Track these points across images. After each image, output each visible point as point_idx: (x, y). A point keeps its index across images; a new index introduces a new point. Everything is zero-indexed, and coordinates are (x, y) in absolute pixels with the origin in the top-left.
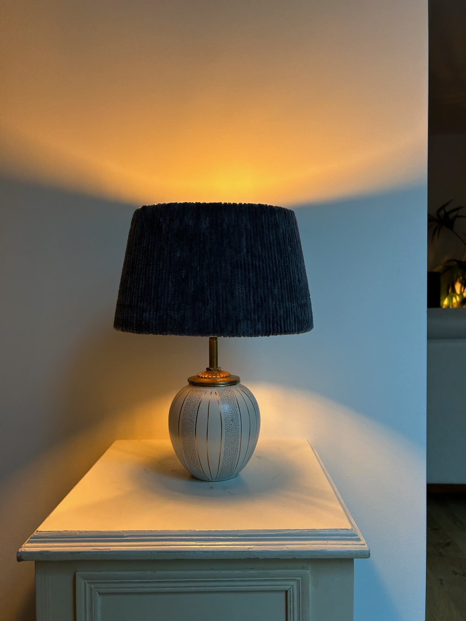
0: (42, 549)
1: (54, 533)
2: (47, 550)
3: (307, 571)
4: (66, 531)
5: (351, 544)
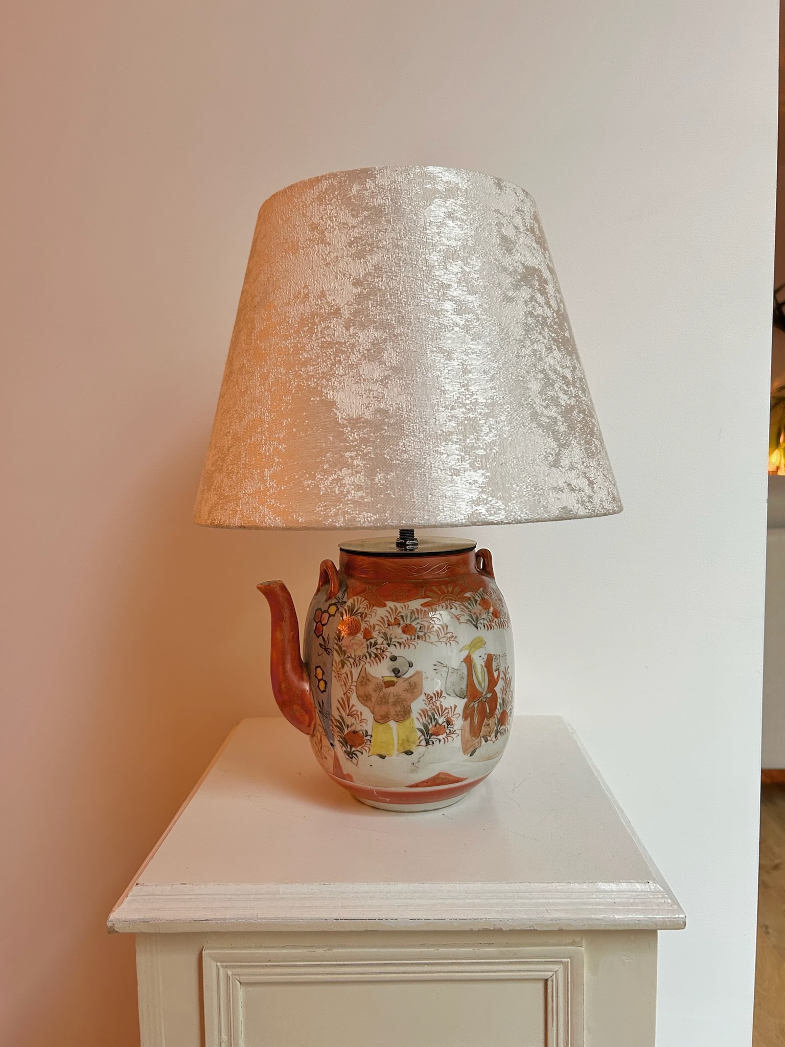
3: (580, 948)
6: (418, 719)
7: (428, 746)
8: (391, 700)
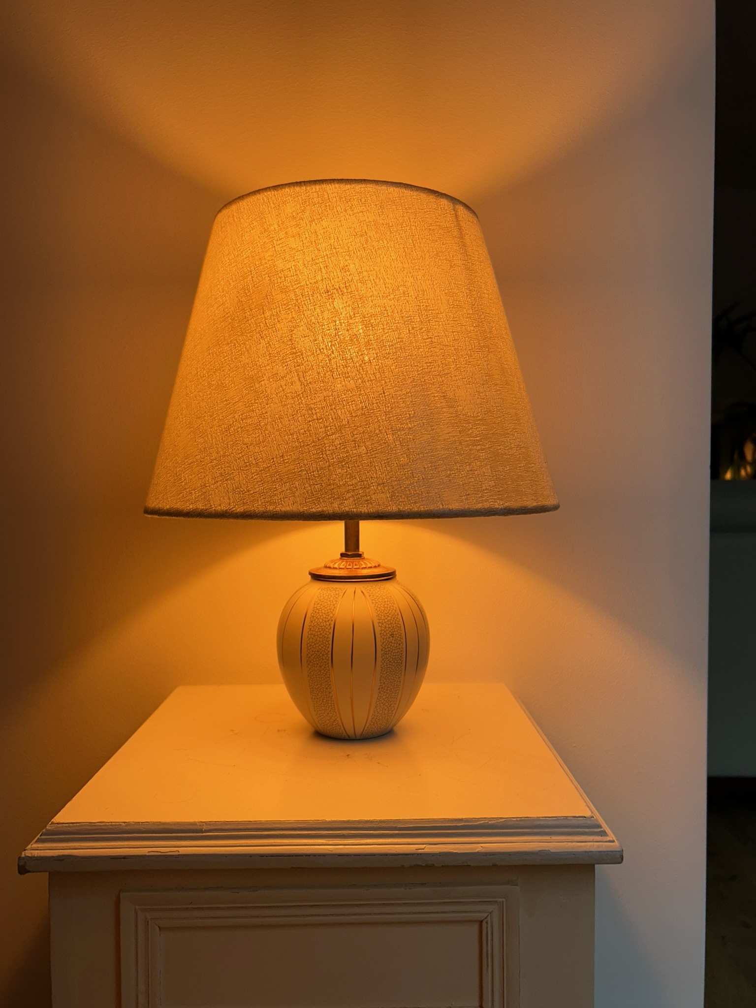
0: (61, 852)
1: (82, 826)
2: (71, 854)
3: (515, 887)
4: (103, 822)
5: (592, 840)
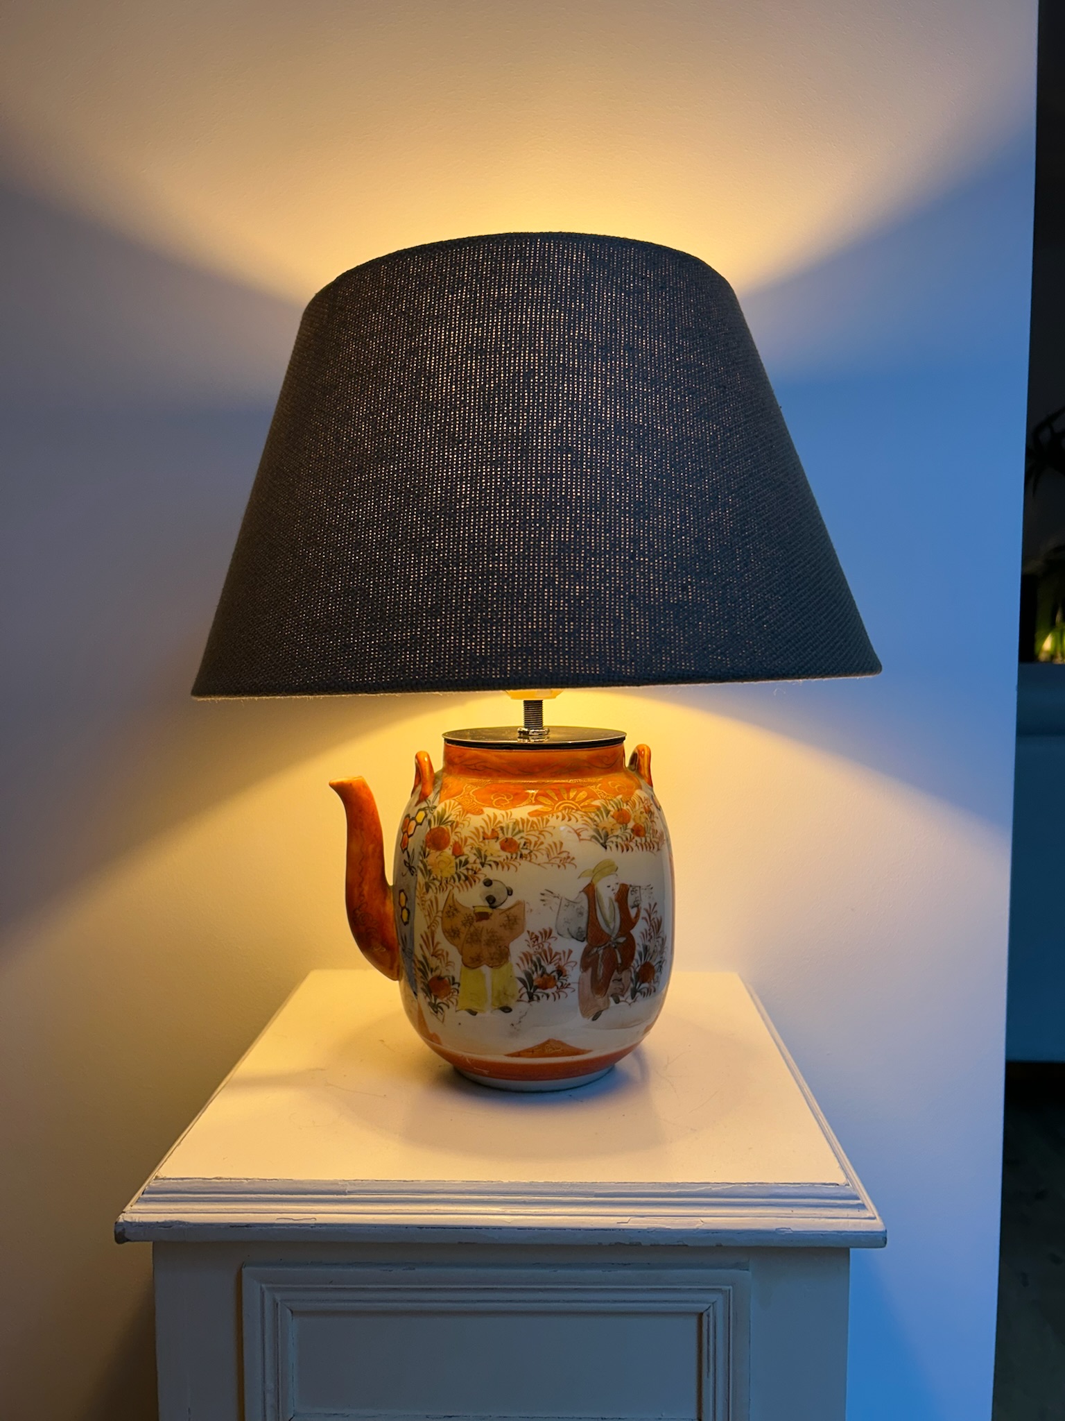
0: (168, 1217)
1: (193, 1183)
2: (180, 1220)
3: (746, 1272)
4: (220, 1178)
5: (846, 1216)
6: (518, 964)
7: (532, 1003)
8: (484, 937)
